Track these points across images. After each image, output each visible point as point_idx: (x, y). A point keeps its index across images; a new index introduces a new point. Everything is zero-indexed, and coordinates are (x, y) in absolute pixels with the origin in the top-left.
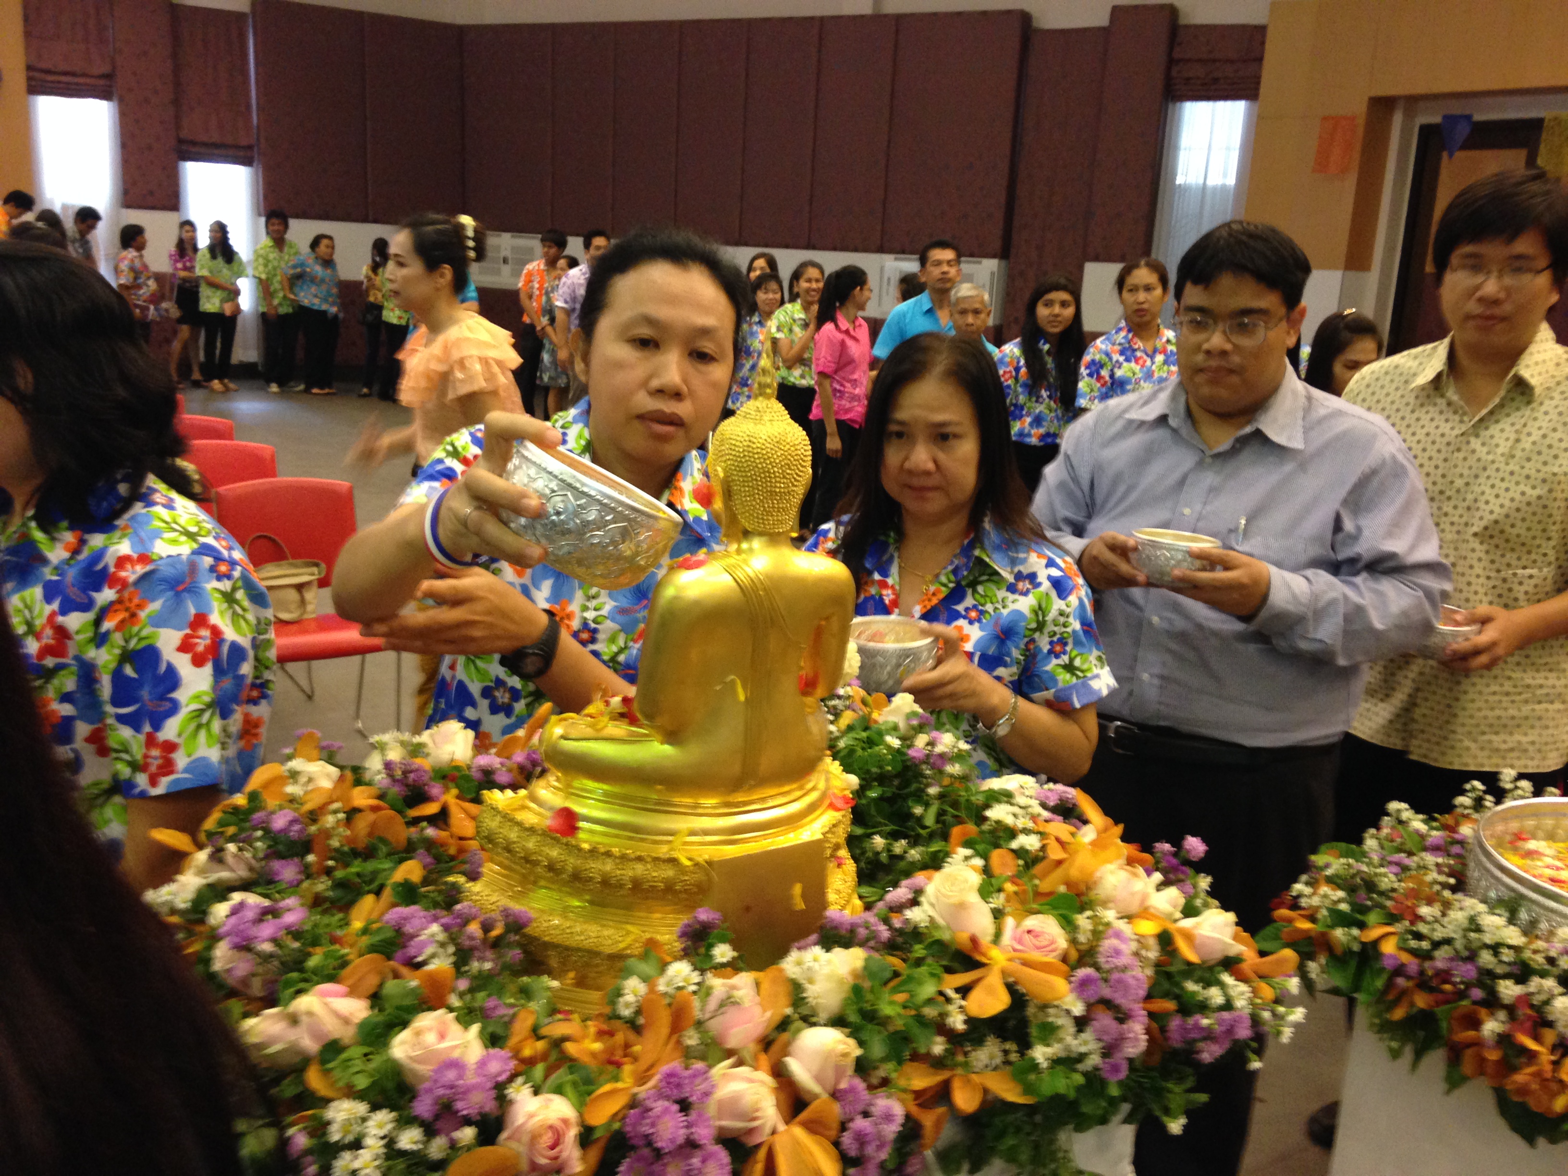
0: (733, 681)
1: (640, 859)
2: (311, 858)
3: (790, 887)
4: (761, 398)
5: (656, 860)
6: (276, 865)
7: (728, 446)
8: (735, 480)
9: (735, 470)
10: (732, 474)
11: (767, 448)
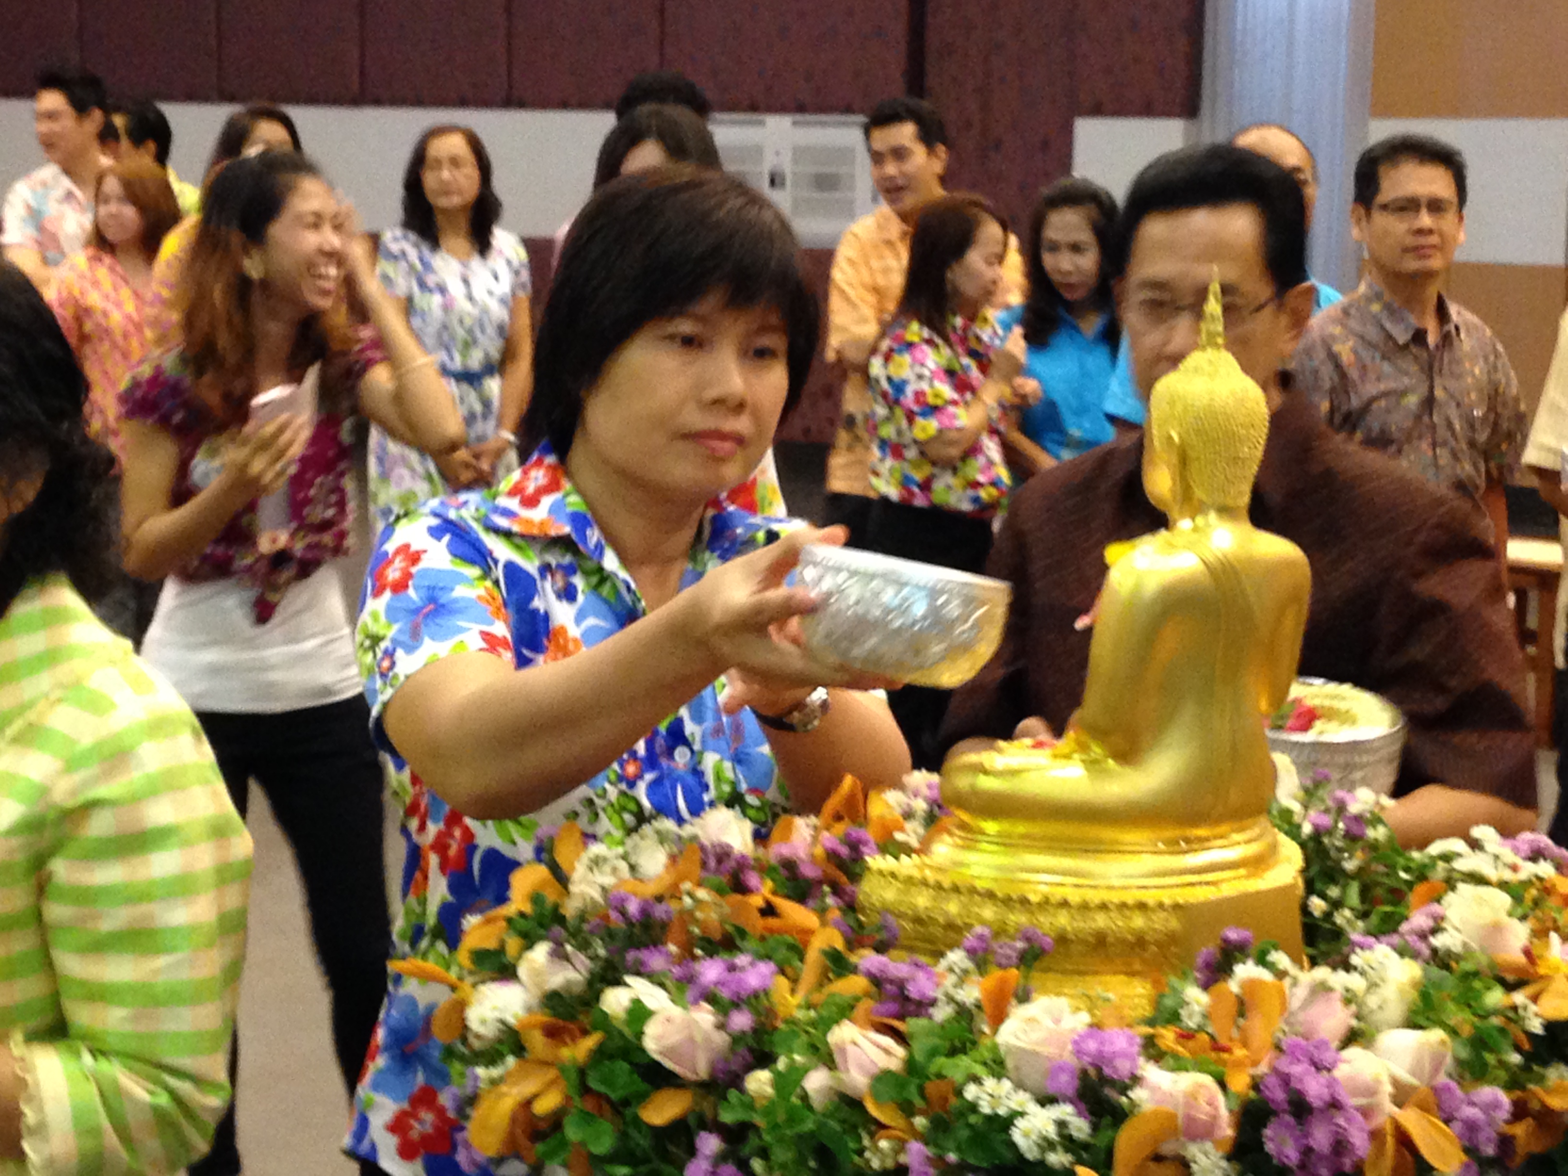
1: (1103, 907)
5: (1123, 906)
7: (1182, 407)
8: (1194, 446)
9: (1194, 434)
10: (1189, 438)
11: (1231, 406)
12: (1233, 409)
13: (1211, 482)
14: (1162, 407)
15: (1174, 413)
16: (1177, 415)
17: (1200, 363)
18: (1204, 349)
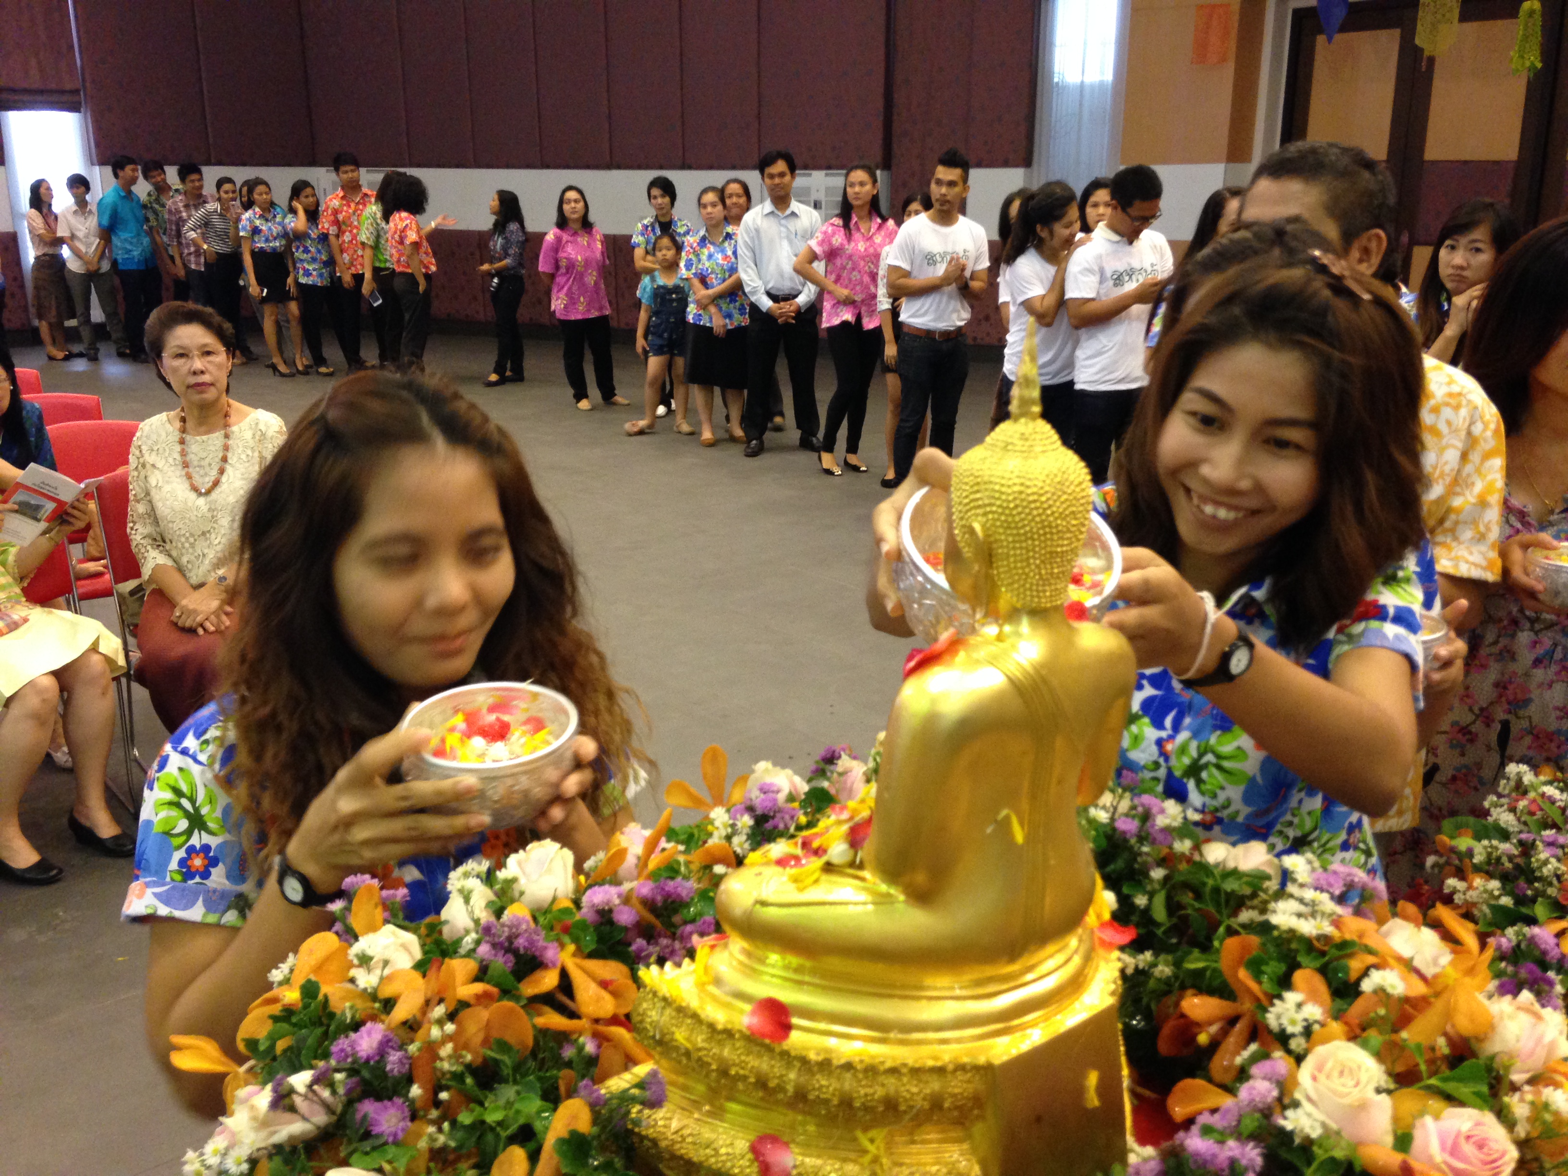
0: (1007, 818)
2: (416, 1091)
3: (1084, 1076)
4: (1023, 420)
6: (368, 1107)
7: (987, 493)
8: (1001, 541)
9: (1001, 526)
10: (995, 532)
11: (1047, 492)
12: (1049, 495)
13: (1022, 582)
14: (965, 490)
15: (977, 500)
16: (980, 503)
17: (1011, 437)
18: (1016, 420)
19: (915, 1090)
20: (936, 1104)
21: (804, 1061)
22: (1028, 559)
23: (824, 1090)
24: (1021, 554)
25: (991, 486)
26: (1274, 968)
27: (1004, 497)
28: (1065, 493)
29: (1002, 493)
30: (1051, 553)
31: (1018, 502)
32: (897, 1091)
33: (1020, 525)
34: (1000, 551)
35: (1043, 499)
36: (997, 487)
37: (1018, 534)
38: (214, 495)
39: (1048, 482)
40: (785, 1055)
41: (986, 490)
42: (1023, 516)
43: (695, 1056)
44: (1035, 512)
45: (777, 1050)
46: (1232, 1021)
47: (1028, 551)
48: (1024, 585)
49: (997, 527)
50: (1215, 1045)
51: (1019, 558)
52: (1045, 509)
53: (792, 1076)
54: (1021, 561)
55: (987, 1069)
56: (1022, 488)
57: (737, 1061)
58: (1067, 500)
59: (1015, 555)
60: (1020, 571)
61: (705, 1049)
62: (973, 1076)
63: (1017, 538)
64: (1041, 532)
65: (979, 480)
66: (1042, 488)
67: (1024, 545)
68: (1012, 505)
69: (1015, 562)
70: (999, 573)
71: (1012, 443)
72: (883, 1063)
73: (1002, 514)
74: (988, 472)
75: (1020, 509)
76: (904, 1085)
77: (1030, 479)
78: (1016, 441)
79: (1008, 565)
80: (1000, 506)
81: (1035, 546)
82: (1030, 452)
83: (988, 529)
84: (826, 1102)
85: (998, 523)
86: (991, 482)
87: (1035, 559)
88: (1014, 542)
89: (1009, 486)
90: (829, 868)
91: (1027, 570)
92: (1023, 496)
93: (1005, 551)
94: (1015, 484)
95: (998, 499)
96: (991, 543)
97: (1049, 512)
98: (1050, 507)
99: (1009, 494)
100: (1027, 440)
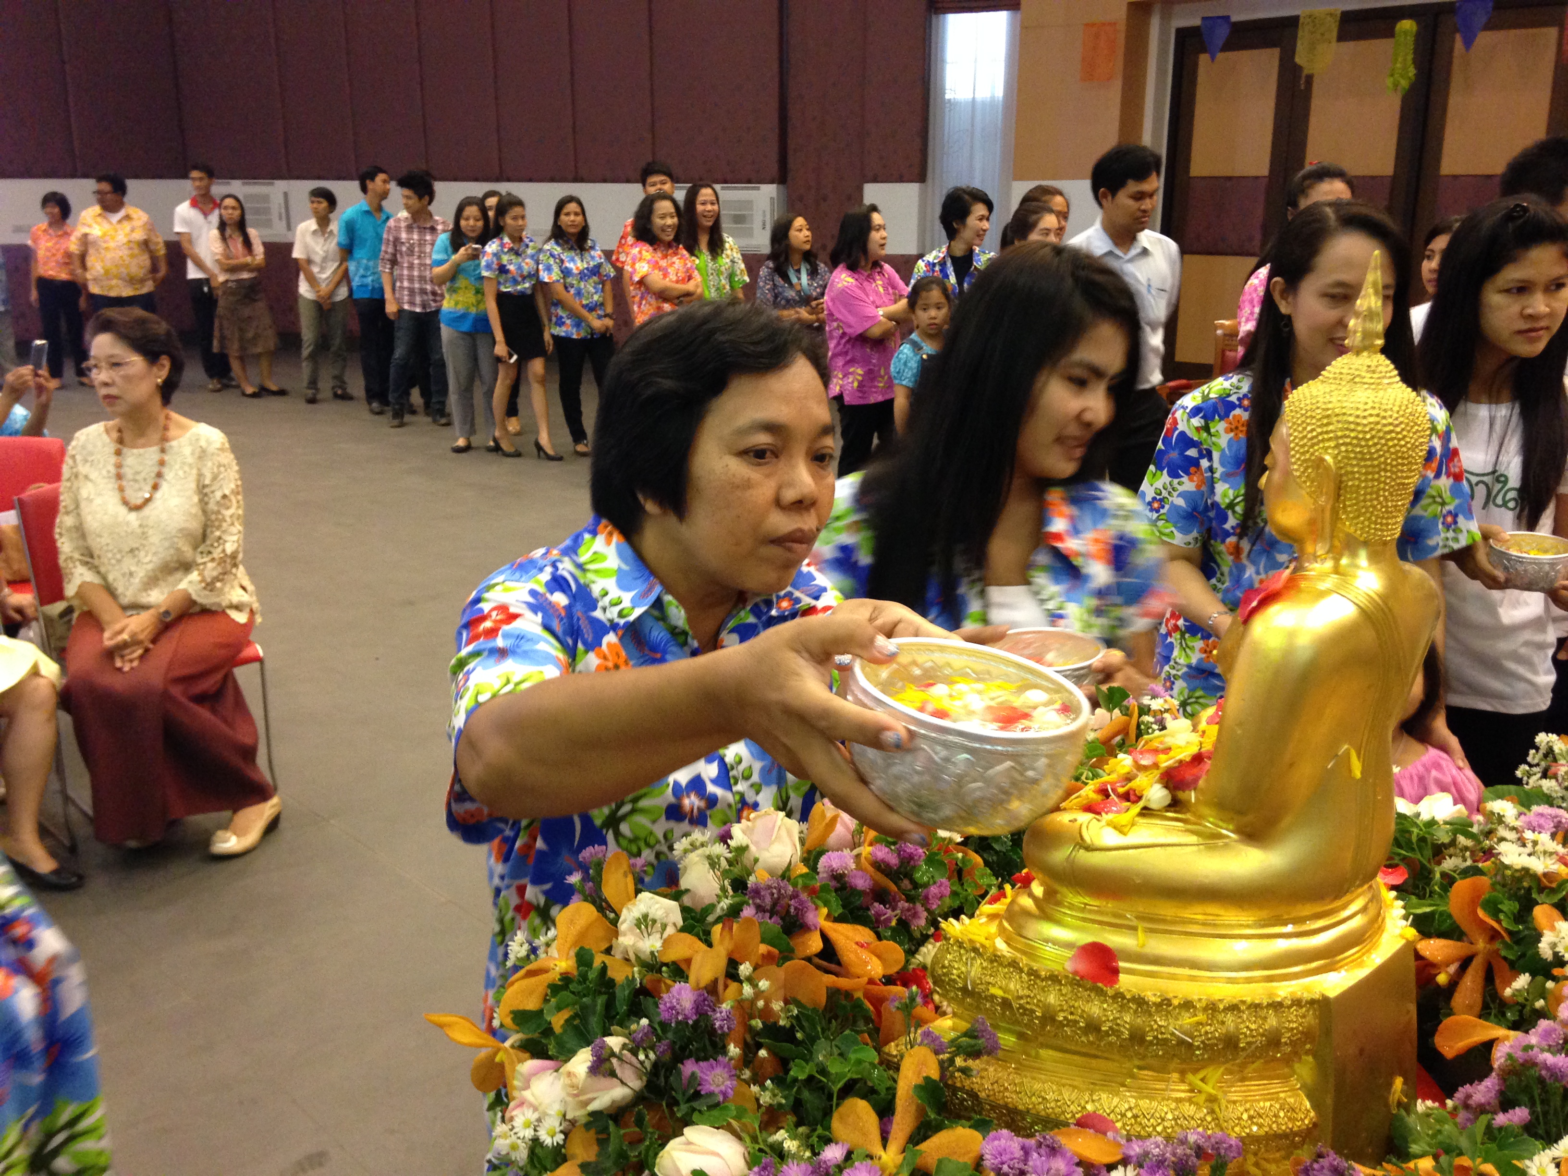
0: (1347, 753)
2: (734, 1050)
4: (1360, 355)
7: (1340, 425)
8: (1353, 473)
9: (1355, 458)
10: (1347, 464)
11: (1401, 423)
12: (1403, 426)
13: (1368, 515)
14: (1308, 424)
15: (1327, 432)
16: (1332, 435)
17: (1357, 370)
18: (1358, 353)
19: (1253, 1027)
20: (1273, 1040)
21: (1140, 1002)
22: (1379, 490)
23: (1163, 1030)
24: (1373, 486)
25: (1345, 418)
26: (1509, 906)
27: (1359, 428)
28: (1416, 424)
29: (1358, 424)
30: (1399, 484)
31: (1374, 433)
32: (1237, 1028)
33: (1375, 456)
34: (1350, 483)
35: (1398, 429)
36: (1351, 419)
37: (1373, 466)
38: (146, 511)
39: (1401, 413)
40: (1119, 996)
41: (1338, 422)
42: (1379, 447)
43: (1015, 1005)
44: (1390, 443)
45: (1110, 992)
46: (1465, 963)
47: (1380, 482)
48: (1369, 519)
49: (1349, 459)
50: (1454, 984)
51: (1369, 490)
52: (1399, 440)
53: (1127, 1018)
54: (1371, 494)
55: (1322, 1005)
56: (1377, 419)
57: (1065, 1008)
58: (1417, 431)
59: (1366, 487)
60: (1369, 504)
61: (1029, 996)
62: (1308, 1011)
63: (1370, 469)
64: (1394, 463)
65: (1329, 412)
66: (1397, 419)
67: (1376, 476)
68: (1368, 436)
69: (1365, 494)
70: (1345, 507)
71: (1359, 375)
72: (1221, 1001)
73: (1357, 446)
74: (1339, 405)
75: (1376, 440)
76: (1244, 1022)
77: (1385, 411)
78: (1363, 374)
79: (1355, 498)
80: (1356, 438)
81: (1387, 477)
82: (1379, 384)
83: (1340, 462)
84: (1166, 1040)
85: (1352, 455)
86: (1344, 414)
87: (1384, 490)
88: (1367, 473)
89: (1365, 417)
90: (1146, 812)
91: (1375, 503)
92: (1379, 427)
93: (1357, 483)
94: (1371, 415)
95: (1353, 430)
96: (1341, 475)
97: (1403, 443)
98: (1405, 437)
99: (1365, 425)
100: (1374, 372)
